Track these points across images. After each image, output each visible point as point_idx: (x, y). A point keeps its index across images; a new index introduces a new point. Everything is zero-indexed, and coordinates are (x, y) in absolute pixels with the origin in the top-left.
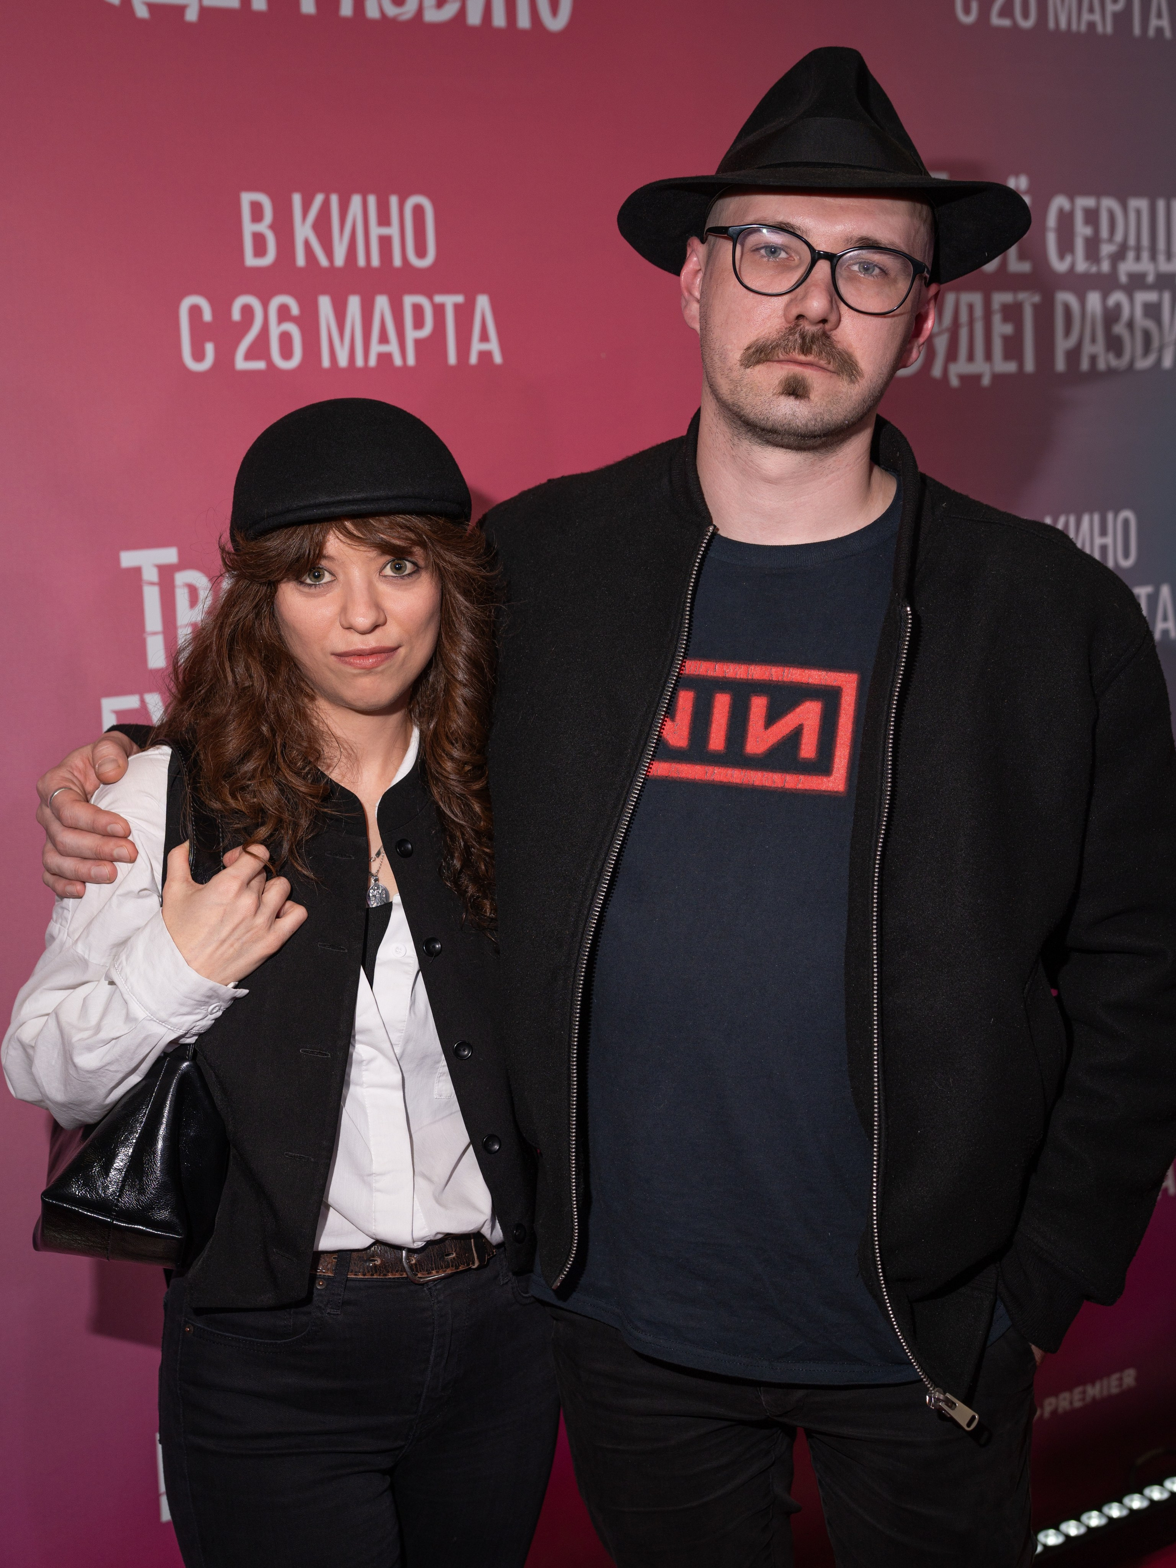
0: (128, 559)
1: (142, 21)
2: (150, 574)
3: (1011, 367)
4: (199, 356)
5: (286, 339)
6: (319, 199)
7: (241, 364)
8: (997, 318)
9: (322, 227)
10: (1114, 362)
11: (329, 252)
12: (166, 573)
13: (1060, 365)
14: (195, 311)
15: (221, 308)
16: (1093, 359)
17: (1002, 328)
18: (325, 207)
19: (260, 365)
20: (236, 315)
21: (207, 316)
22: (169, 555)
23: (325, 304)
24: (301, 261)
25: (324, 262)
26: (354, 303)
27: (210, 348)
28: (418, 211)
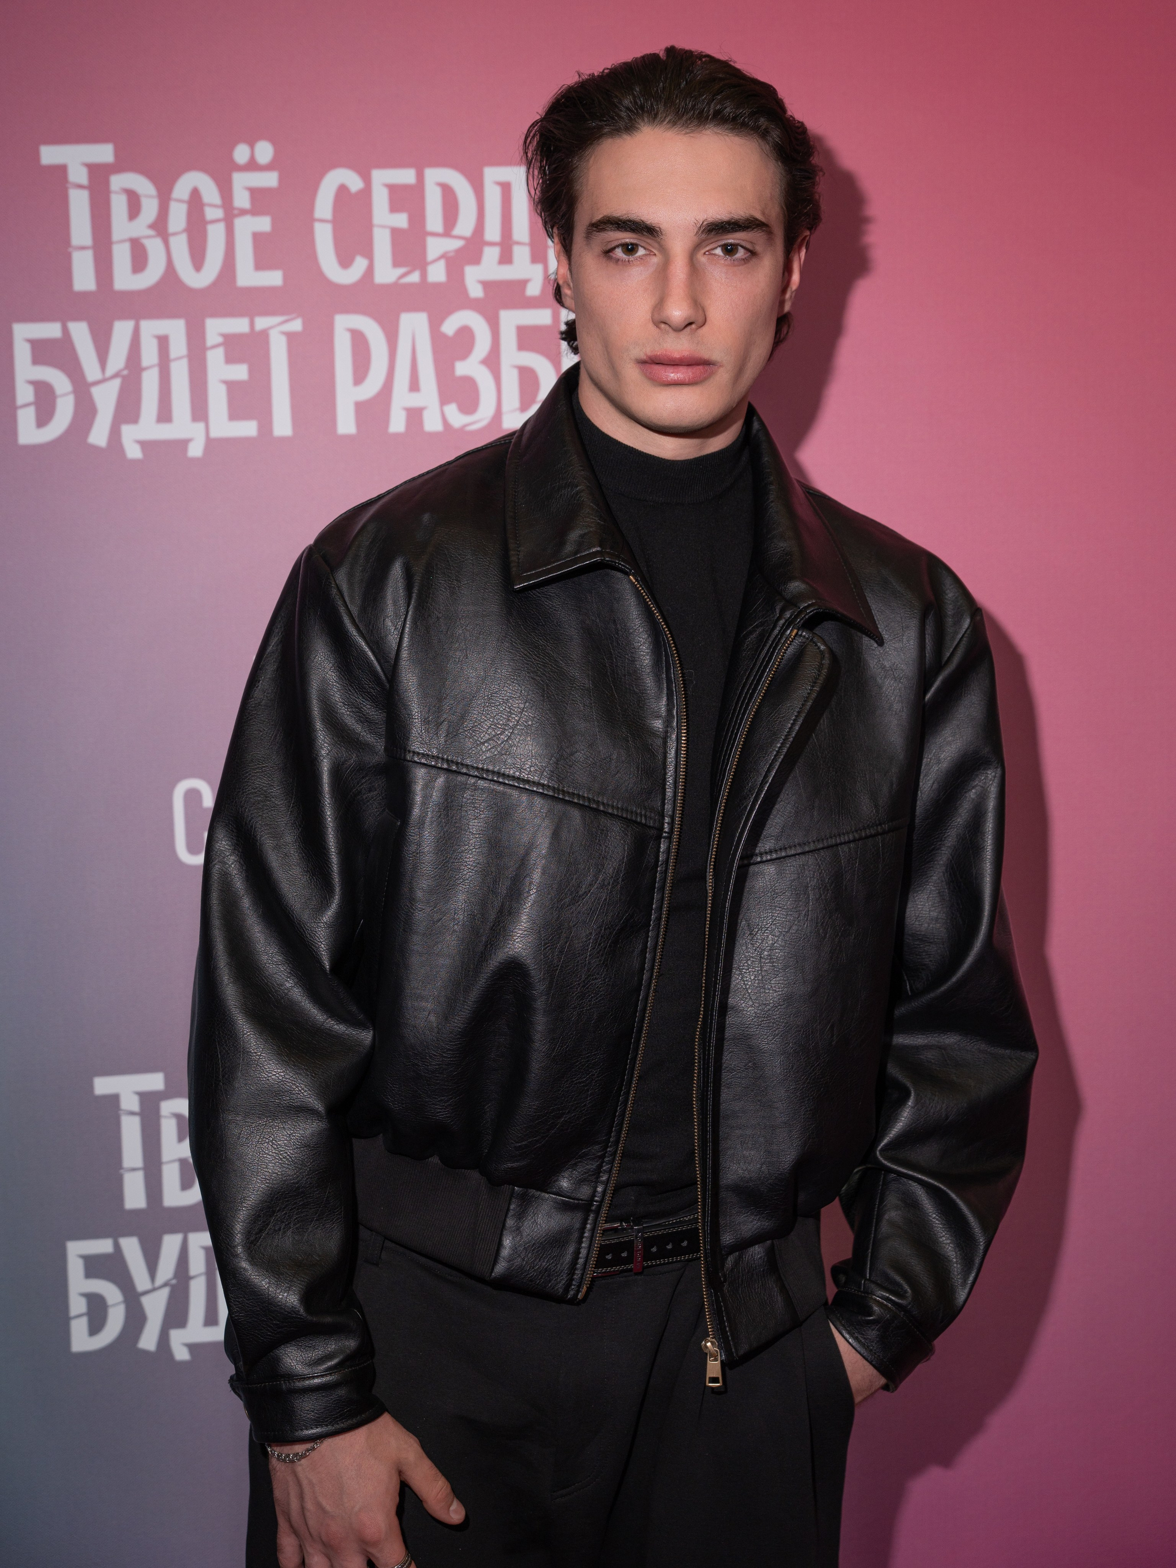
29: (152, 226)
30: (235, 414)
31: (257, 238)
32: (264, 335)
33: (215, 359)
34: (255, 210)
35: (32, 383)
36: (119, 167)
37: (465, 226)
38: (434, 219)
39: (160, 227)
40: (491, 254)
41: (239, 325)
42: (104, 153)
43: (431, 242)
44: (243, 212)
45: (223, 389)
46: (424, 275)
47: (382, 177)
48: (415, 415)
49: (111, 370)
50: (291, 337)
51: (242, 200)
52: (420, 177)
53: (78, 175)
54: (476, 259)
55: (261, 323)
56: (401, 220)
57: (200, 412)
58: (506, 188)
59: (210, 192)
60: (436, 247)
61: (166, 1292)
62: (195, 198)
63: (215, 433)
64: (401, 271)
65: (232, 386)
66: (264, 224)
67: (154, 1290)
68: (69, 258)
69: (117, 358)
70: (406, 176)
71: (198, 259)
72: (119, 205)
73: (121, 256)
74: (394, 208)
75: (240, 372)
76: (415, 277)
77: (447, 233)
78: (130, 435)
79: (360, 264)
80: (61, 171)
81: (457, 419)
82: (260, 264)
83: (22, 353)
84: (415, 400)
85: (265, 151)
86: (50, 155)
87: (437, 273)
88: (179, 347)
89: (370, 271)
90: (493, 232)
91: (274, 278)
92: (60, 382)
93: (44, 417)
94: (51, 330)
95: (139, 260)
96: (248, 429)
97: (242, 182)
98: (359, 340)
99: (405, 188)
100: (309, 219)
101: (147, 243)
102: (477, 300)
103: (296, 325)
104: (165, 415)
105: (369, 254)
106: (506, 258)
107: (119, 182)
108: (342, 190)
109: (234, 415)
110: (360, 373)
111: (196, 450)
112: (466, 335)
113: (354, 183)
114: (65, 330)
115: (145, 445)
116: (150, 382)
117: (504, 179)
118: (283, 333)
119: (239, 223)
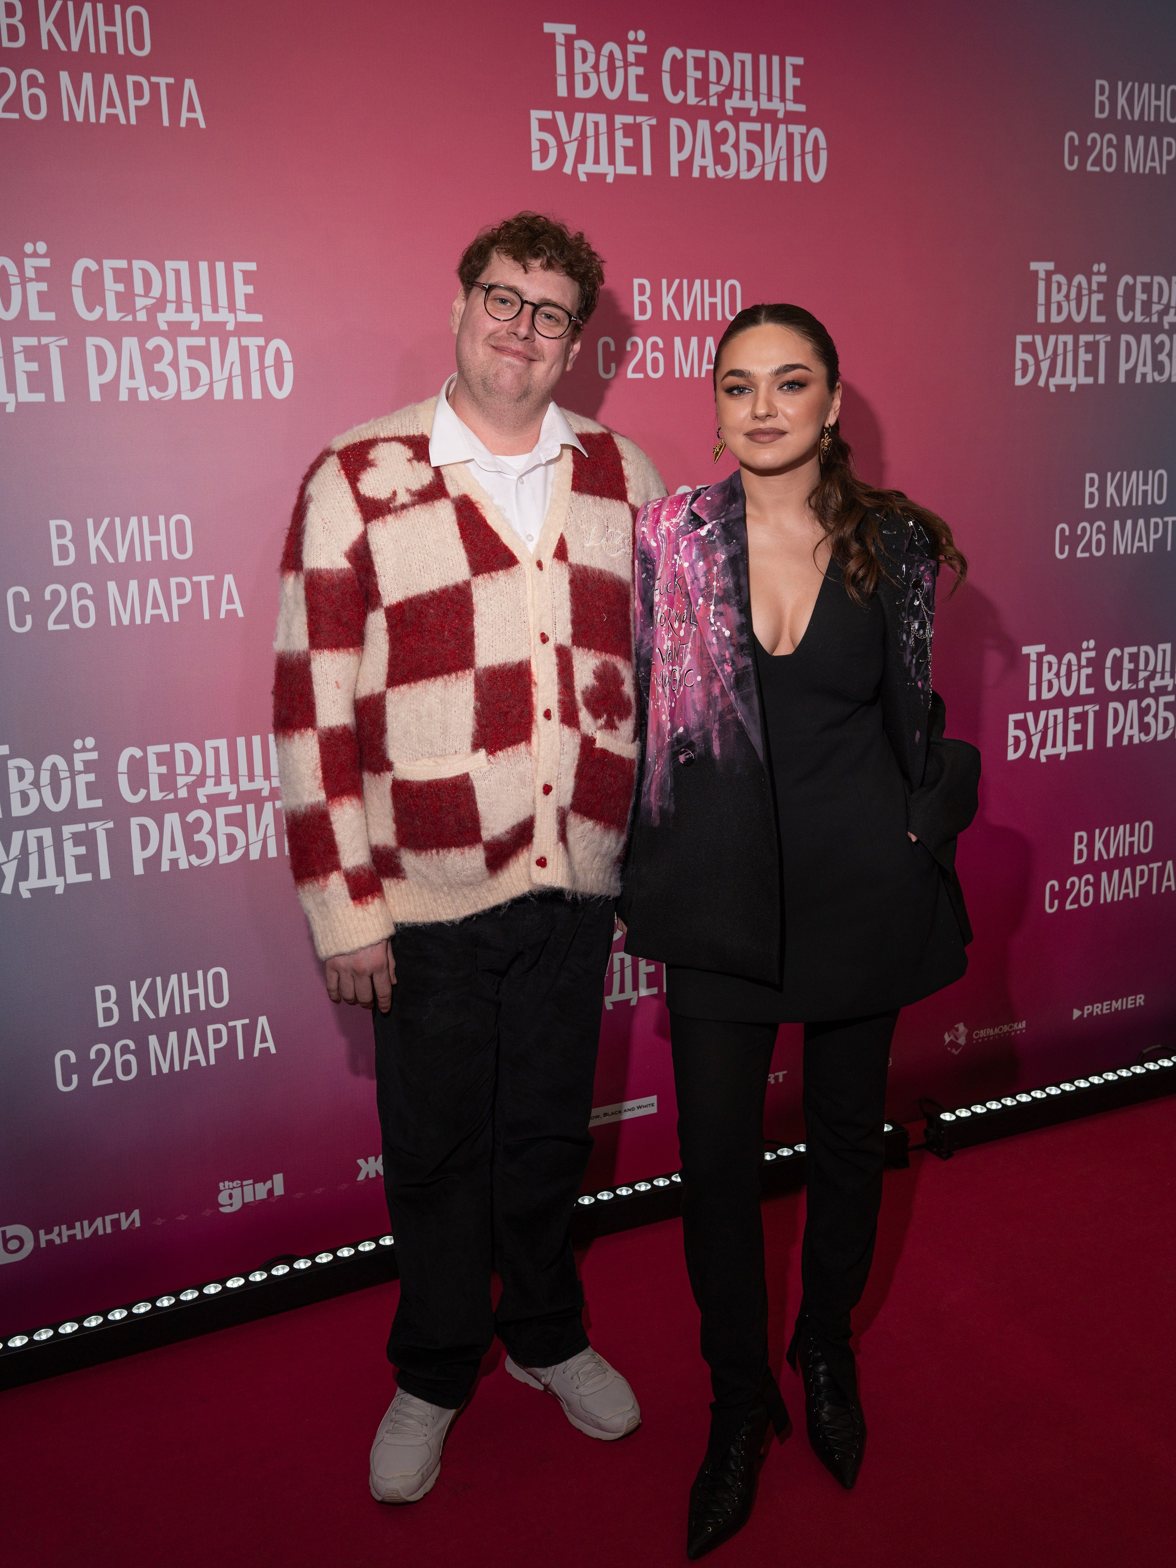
1: (583, 182)
3: (1090, 380)
4: (608, 371)
5: (655, 361)
6: (677, 281)
7: (631, 376)
8: (1082, 351)
9: (678, 299)
10: (1157, 378)
11: (681, 312)
13: (1122, 379)
14: (606, 345)
15: (620, 344)
16: (1144, 376)
17: (1084, 357)
18: (680, 286)
19: (641, 376)
20: (628, 348)
21: (612, 348)
23: (678, 341)
24: (665, 317)
25: (678, 318)
26: (694, 341)
27: (613, 366)
28: (733, 288)
31: (39, 293)
32: (47, 347)
33: (19, 359)
34: (38, 279)
37: (156, 291)
38: (139, 288)
40: (171, 307)
41: (32, 341)
43: (137, 299)
44: (31, 280)
45: (24, 375)
46: (135, 317)
47: (109, 264)
48: (133, 392)
50: (61, 348)
51: (30, 273)
52: (130, 265)
54: (163, 310)
55: (44, 340)
56: (121, 287)
57: (12, 388)
58: (177, 272)
59: (12, 268)
60: (140, 302)
61: (16, 862)
63: (21, 399)
64: (122, 314)
65: (29, 374)
66: (43, 287)
67: (9, 861)
70: (122, 264)
71: (7, 305)
74: (116, 281)
75: (34, 367)
76: (129, 318)
77: (147, 294)
79: (99, 310)
81: (156, 394)
82: (42, 309)
84: (133, 384)
85: (42, 247)
87: (142, 316)
89: (104, 314)
90: (171, 295)
91: (50, 316)
96: (40, 397)
97: (30, 264)
98: (100, 351)
99: (122, 270)
100: (69, 285)
102: (164, 331)
103: (64, 342)
105: (103, 305)
106: (179, 309)
108: (87, 270)
109: (31, 390)
110: (102, 368)
111: (10, 408)
112: (159, 349)
113: (94, 267)
117: (176, 267)
118: (57, 346)
119: (29, 286)
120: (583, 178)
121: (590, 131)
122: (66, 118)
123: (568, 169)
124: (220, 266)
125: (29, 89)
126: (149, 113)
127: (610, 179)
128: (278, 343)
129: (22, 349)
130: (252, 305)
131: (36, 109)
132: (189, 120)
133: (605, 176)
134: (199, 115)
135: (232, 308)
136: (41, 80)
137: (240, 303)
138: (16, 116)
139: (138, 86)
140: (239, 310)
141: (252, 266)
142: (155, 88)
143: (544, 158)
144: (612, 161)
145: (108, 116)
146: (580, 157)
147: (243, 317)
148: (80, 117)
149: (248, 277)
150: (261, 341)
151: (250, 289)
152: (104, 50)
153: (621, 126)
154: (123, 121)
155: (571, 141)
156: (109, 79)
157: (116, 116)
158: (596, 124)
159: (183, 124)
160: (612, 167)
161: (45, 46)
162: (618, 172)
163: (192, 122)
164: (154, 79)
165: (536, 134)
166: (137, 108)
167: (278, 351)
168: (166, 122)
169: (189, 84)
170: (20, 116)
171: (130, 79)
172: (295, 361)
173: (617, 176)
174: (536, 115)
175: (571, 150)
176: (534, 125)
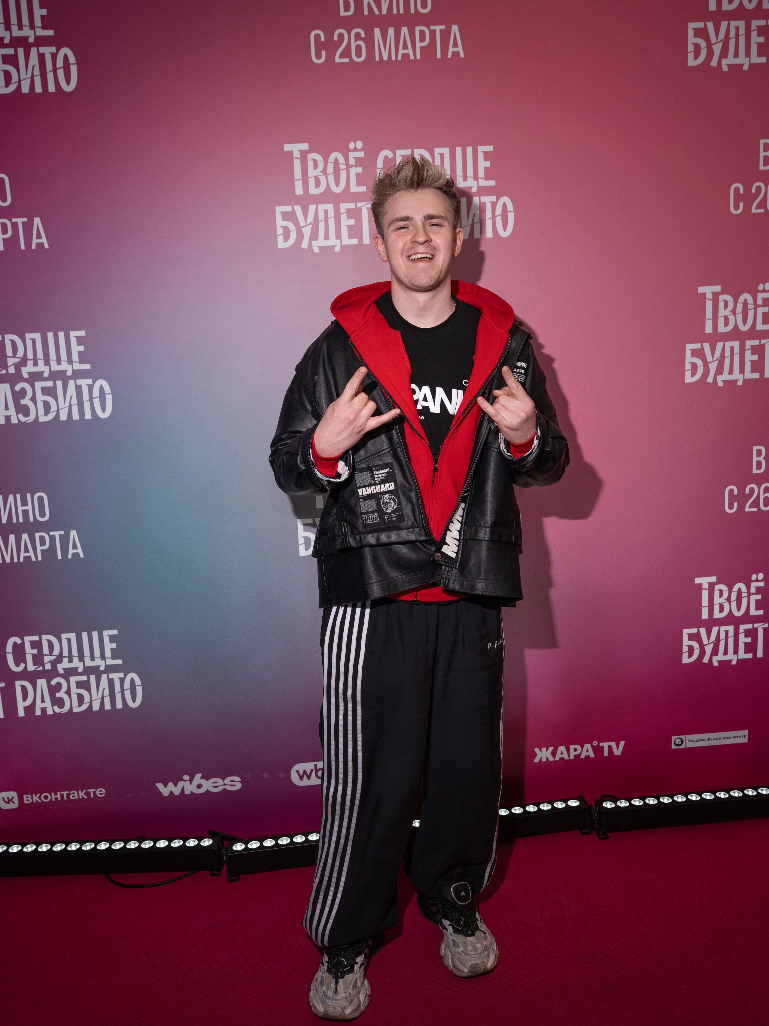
0: (701, 290)
1: (726, 72)
2: (709, 296)
4: (736, 208)
7: (754, 210)
12: (716, 296)
14: (737, 189)
15: (748, 188)
19: (762, 210)
20: (754, 191)
21: (742, 191)
22: (718, 288)
27: (741, 204)
29: (321, 172)
30: (350, 236)
31: (357, 175)
32: (360, 209)
33: (343, 217)
34: (357, 165)
35: (282, 227)
36: (310, 151)
39: (324, 172)
41: (351, 206)
42: (305, 146)
44: (352, 166)
45: (346, 228)
47: (400, 153)
49: (308, 222)
51: (352, 162)
53: (297, 154)
55: (359, 205)
57: (338, 236)
58: (442, 155)
59: (341, 160)
62: (336, 161)
63: (344, 243)
65: (349, 227)
66: (359, 170)
68: (294, 183)
69: (311, 218)
70: (408, 152)
71: (337, 184)
72: (310, 164)
73: (312, 182)
75: (352, 222)
78: (316, 245)
80: (291, 152)
82: (358, 184)
83: (279, 217)
85: (360, 144)
86: (287, 147)
88: (331, 214)
91: (363, 189)
92: (292, 226)
93: (286, 239)
94: (288, 209)
95: (318, 184)
96: (355, 241)
97: (352, 155)
100: (375, 168)
101: (319, 177)
104: (327, 237)
107: (310, 156)
108: (386, 157)
111: (337, 249)
113: (390, 155)
114: (293, 208)
115: (320, 248)
116: (322, 226)
117: (441, 152)
118: (367, 208)
119: (351, 170)
120: (725, 68)
121: (732, 34)
122: (377, 59)
123: (714, 63)
124: (469, 150)
125: (355, 42)
126: (429, 50)
127: (746, 68)
128: (505, 199)
129: (345, 211)
130: (489, 174)
131: (359, 55)
132: (453, 52)
133: (742, 65)
134: (460, 49)
135: (476, 178)
136: (363, 35)
137: (481, 174)
138: (347, 60)
139: (422, 33)
140: (480, 178)
141: (490, 148)
142: (433, 33)
143: (696, 57)
144: (748, 54)
145: (403, 55)
146: (724, 54)
147: (483, 183)
148: (385, 58)
149: (487, 156)
150: (493, 198)
151: (488, 164)
152: (402, 11)
153: (756, 28)
154: (412, 57)
155: (717, 43)
156: (405, 30)
157: (408, 55)
158: (737, 29)
159: (450, 56)
160: (748, 59)
161: (366, 12)
162: (752, 62)
163: (456, 54)
164: (432, 28)
165: (692, 39)
166: (421, 48)
167: (505, 205)
168: (439, 56)
169: (455, 28)
170: (349, 60)
171: (418, 29)
172: (515, 211)
173: (751, 65)
174: (692, 26)
175: (717, 49)
176: (691, 33)
